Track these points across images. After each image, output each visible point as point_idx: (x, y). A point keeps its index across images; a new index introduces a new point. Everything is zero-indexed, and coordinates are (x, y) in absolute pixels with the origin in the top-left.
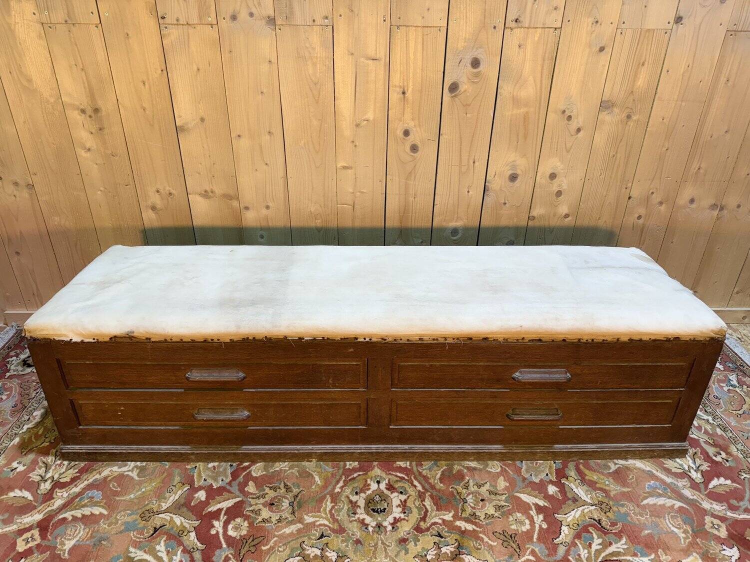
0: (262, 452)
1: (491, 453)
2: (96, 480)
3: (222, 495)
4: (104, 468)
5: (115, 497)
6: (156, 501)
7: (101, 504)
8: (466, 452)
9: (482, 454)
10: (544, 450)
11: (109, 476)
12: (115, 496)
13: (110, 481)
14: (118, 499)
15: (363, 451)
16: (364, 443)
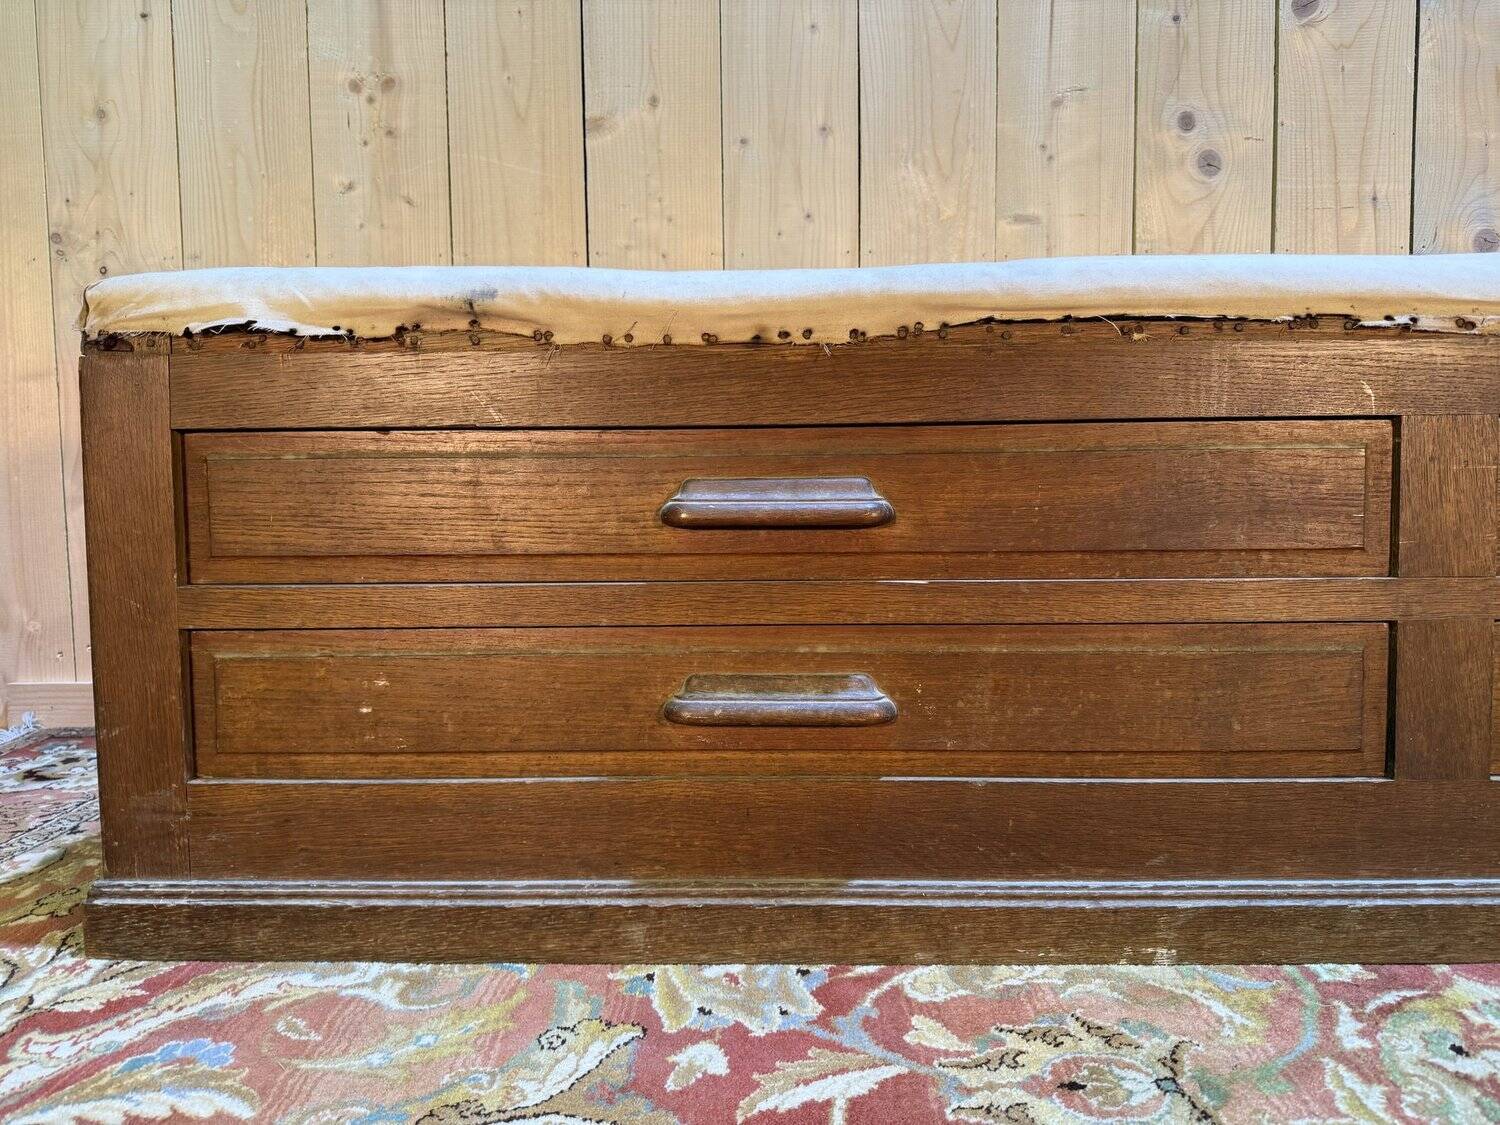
0: (939, 903)
2: (212, 1011)
3: (805, 1057)
4: (255, 978)
5: (295, 1062)
6: (493, 1075)
7: (229, 1082)
11: (272, 1000)
12: (296, 1056)
13: (278, 1012)
14: (305, 1065)
15: (1380, 902)
16: (1378, 867)
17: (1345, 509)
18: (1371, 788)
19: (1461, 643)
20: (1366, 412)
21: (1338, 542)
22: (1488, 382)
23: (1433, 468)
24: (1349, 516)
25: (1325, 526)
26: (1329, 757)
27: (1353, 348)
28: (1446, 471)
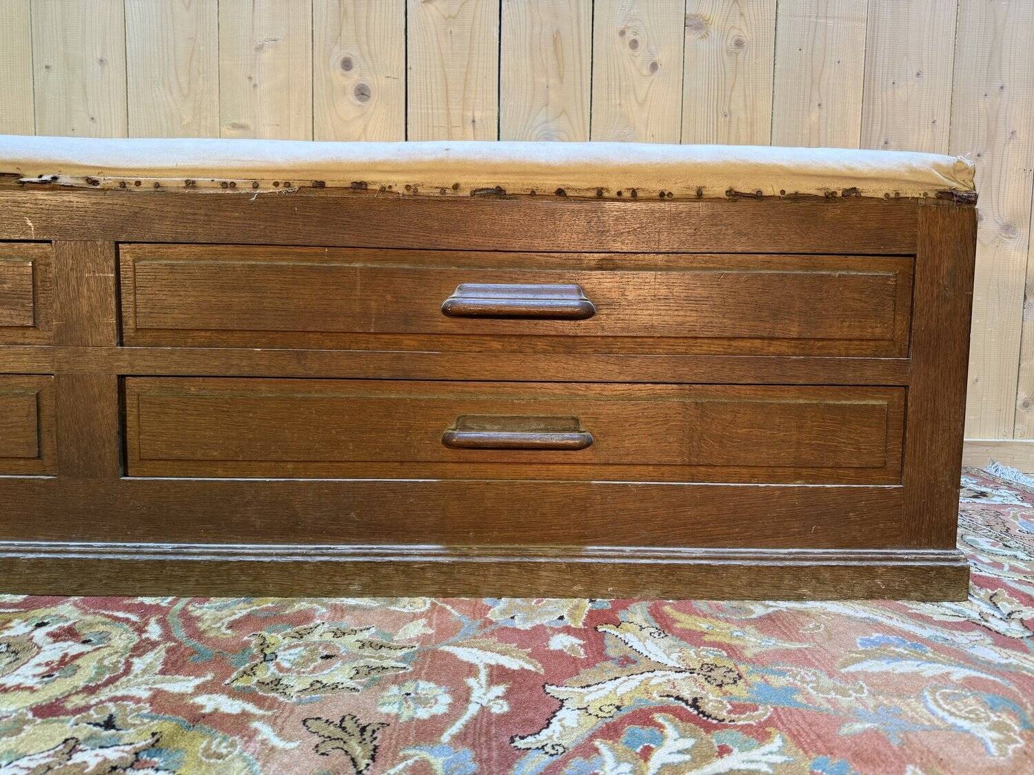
1: (408, 564)
8: (337, 563)
9: (383, 571)
10: (558, 560)
15: (42, 555)
16: (49, 534)
17: (21, 300)
18: (41, 482)
19: (96, 389)
20: (28, 238)
21: (18, 322)
22: (106, 220)
23: (73, 275)
24: (23, 305)
25: (8, 312)
26: (22, 462)
27: (20, 195)
28: (82, 277)
